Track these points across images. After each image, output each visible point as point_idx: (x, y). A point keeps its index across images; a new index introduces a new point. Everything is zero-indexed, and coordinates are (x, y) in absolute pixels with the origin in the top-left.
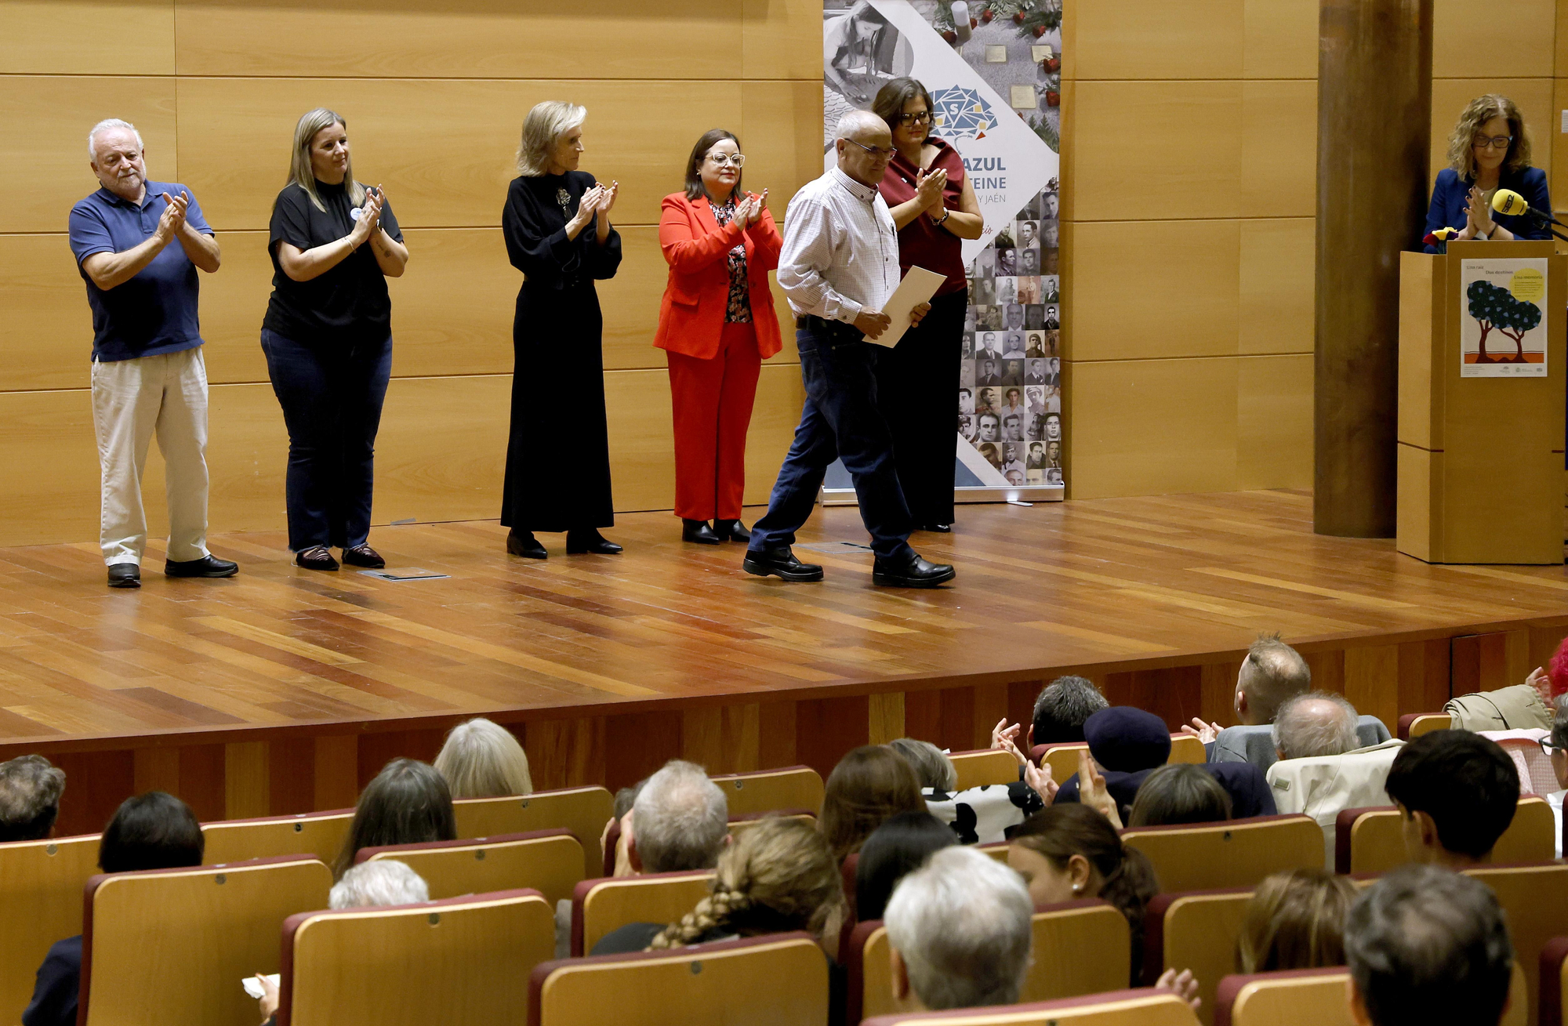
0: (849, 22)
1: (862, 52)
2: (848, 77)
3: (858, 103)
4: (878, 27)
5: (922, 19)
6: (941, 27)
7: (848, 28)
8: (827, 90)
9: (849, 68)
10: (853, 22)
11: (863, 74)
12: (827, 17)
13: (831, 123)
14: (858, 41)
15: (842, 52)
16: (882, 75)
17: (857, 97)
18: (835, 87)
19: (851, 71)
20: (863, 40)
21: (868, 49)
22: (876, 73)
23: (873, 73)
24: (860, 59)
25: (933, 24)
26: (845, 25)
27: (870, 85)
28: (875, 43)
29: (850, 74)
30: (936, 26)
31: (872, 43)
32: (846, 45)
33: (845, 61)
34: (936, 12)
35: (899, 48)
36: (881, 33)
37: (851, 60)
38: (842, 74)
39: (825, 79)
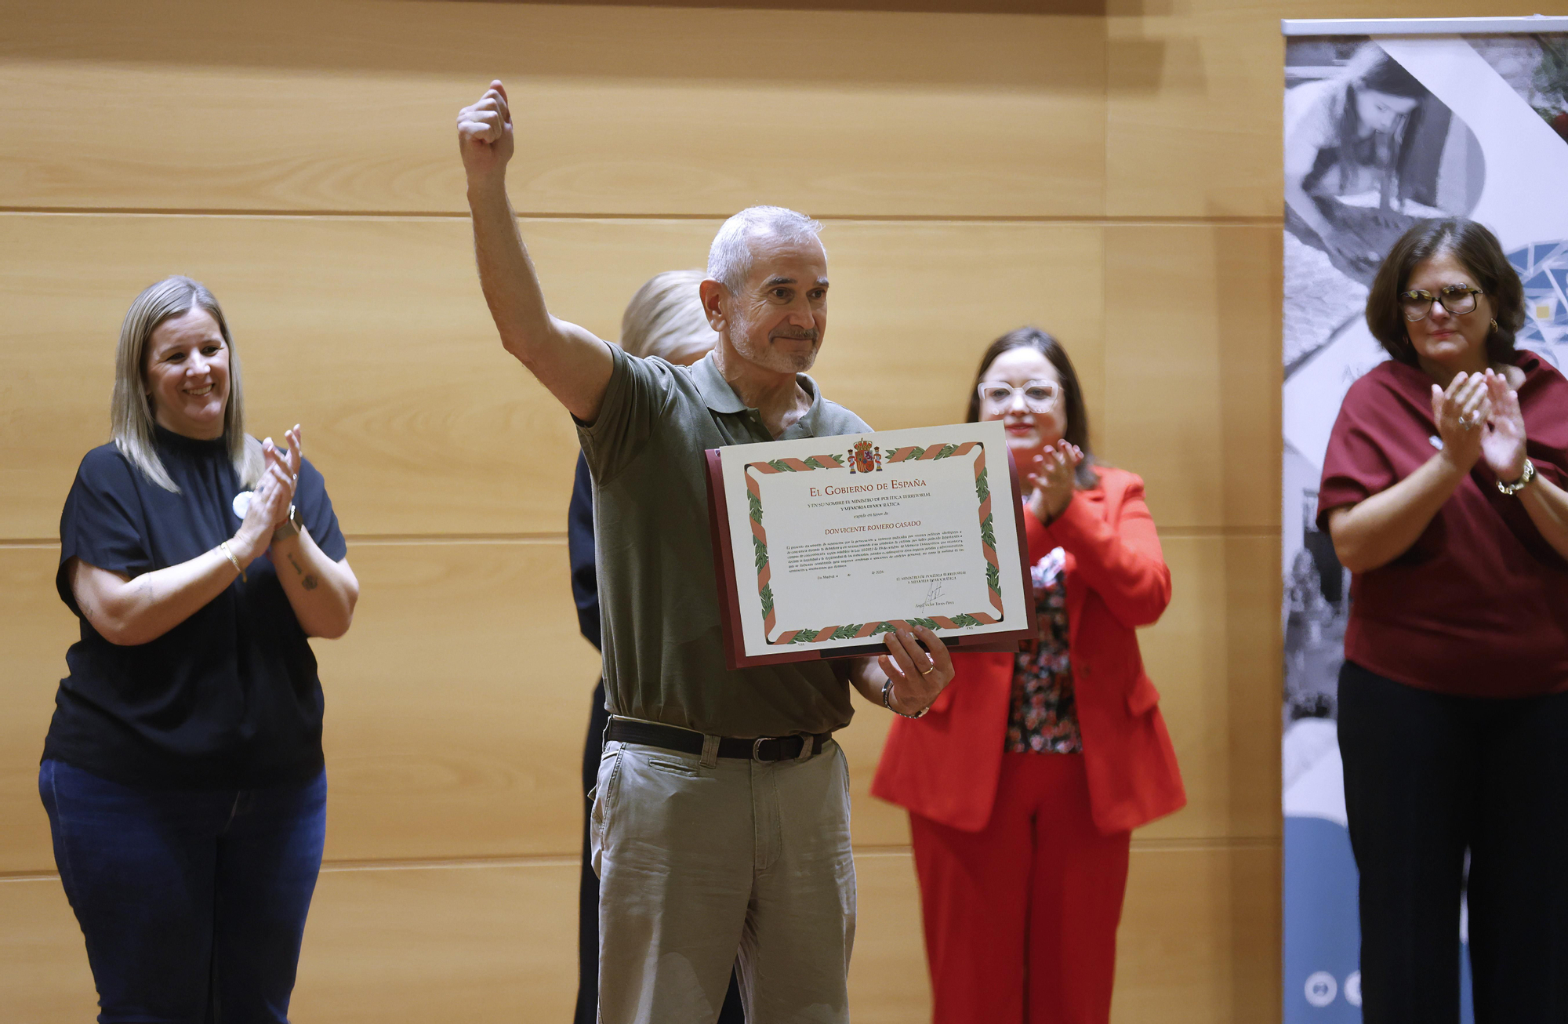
0: (1342, 96)
1: (1370, 160)
2: (1338, 214)
3: (1359, 270)
4: (1405, 104)
5: (1504, 87)
6: (1546, 105)
7: (1340, 110)
8: (1292, 244)
9: (1341, 194)
10: (1351, 94)
11: (1373, 209)
12: (1292, 83)
13: (1298, 313)
14: (1364, 133)
15: (1325, 158)
16: (1415, 210)
17: (1359, 259)
18: (1308, 236)
19: (1347, 200)
20: (1374, 135)
21: (1383, 153)
22: (1402, 204)
23: (1394, 204)
24: (1365, 176)
25: (1531, 97)
26: (1334, 100)
27: (1385, 232)
28: (1399, 139)
29: (1341, 206)
30: (1540, 101)
31: (1393, 138)
32: (1337, 143)
33: (1331, 180)
34: (1538, 72)
35: (1453, 151)
36: (1413, 120)
37: (1344, 176)
38: (1326, 207)
39: (1288, 219)
